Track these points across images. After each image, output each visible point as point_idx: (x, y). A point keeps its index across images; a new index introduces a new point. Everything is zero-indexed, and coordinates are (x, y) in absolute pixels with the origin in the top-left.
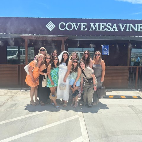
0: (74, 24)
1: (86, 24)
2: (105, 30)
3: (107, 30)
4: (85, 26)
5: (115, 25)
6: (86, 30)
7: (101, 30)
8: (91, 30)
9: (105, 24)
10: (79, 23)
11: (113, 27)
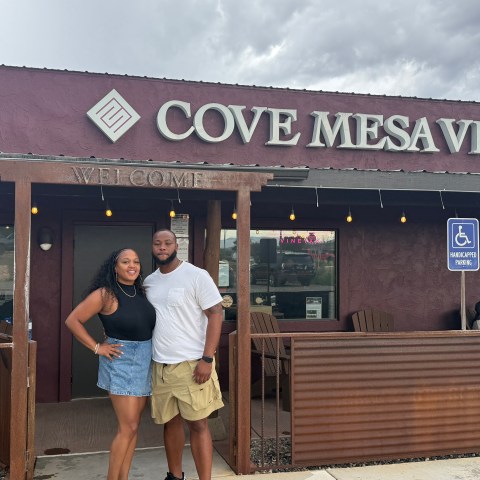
0: (238, 109)
1: (293, 113)
2: (380, 146)
3: (392, 146)
4: (287, 125)
5: (423, 123)
6: (294, 141)
7: (363, 144)
8: (316, 142)
9: (380, 118)
10: (259, 111)
11: (417, 135)
